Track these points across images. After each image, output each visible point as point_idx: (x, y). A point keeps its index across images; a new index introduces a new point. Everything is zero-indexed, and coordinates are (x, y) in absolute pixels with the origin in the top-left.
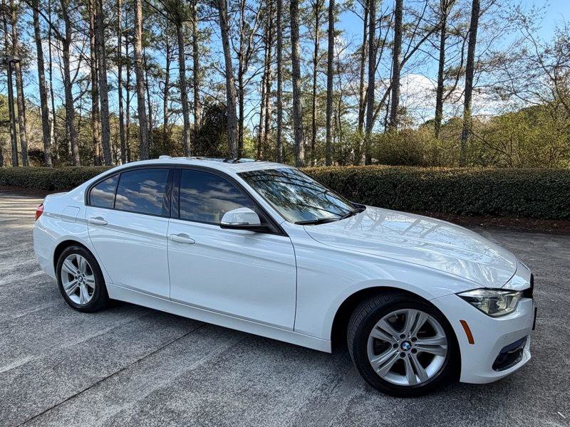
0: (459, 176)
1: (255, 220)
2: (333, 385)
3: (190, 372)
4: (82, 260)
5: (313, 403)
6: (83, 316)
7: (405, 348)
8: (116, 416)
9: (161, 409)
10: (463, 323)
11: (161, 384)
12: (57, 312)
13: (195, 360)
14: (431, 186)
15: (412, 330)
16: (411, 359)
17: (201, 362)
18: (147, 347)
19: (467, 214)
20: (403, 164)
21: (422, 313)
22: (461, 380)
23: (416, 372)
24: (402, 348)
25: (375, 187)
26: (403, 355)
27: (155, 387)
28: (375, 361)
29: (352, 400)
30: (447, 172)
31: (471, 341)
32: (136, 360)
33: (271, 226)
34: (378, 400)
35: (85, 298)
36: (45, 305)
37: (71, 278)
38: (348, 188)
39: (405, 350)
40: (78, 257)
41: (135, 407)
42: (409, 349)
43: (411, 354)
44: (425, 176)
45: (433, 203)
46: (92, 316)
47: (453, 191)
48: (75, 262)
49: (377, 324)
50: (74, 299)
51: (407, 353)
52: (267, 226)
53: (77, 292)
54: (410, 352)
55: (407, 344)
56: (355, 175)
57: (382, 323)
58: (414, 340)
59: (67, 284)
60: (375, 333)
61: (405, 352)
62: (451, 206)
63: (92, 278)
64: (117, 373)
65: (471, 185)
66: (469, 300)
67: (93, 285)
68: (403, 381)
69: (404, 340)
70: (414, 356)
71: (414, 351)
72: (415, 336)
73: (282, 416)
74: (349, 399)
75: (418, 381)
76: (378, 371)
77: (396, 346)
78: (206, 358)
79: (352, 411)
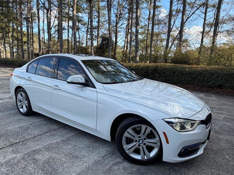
0: (204, 70)
2: (109, 156)
3: (52, 144)
4: (24, 94)
5: (96, 163)
6: (23, 117)
7: (140, 142)
8: (12, 159)
9: (32, 158)
10: (164, 133)
11: (38, 147)
12: (15, 115)
13: (57, 139)
14: (190, 73)
15: (144, 134)
16: (143, 148)
17: (58, 140)
18: (40, 132)
19: (206, 87)
20: (181, 63)
21: (148, 127)
22: (163, 160)
23: (145, 154)
24: (139, 142)
25: (166, 73)
26: (139, 145)
27: (35, 148)
28: (126, 147)
29: (115, 163)
30: (199, 68)
31: (168, 142)
32: (33, 136)
33: (90, 83)
34: (126, 164)
35: (24, 110)
36: (12, 112)
37: (21, 101)
38: (154, 73)
39: (141, 143)
40: (22, 93)
41: (22, 155)
42: (142, 143)
43: (143, 145)
44: (188, 69)
45: (191, 81)
46: (27, 117)
47: (200, 76)
48: (21, 95)
50: (21, 110)
51: (141, 145)
52: (88, 84)
53: (22, 107)
54: (143, 144)
55: (141, 141)
56: (157, 67)
57: (130, 130)
58: (145, 139)
59: (19, 104)
60: (126, 134)
62: (199, 83)
63: (26, 102)
64: (22, 141)
65: (209, 74)
66: (168, 123)
67: (27, 105)
68: (138, 157)
69: (140, 139)
70: (145, 147)
71: (145, 144)
72: (145, 137)
73: (80, 167)
74: (113, 163)
75: (146, 158)
76: (127, 152)
77: (136, 141)
78: (62, 138)
79: (112, 168)
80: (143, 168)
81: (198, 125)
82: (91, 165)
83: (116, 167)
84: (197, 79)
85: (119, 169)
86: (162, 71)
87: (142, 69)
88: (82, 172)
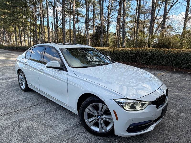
0: (181, 53)
1: (59, 66)
2: (76, 126)
3: (36, 114)
5: (65, 132)
6: (23, 92)
7: (99, 117)
8: (3, 125)
9: (18, 125)
10: (114, 111)
11: (25, 117)
12: (17, 90)
13: (41, 110)
14: (169, 56)
15: (101, 110)
16: (101, 122)
17: (42, 112)
18: (31, 104)
19: (184, 68)
20: (162, 47)
21: (104, 105)
22: (115, 134)
23: (102, 128)
24: (98, 118)
25: (147, 56)
26: (98, 120)
27: (22, 117)
28: (87, 120)
29: (78, 133)
30: (177, 51)
31: (117, 119)
32: (24, 108)
34: (88, 135)
35: (23, 87)
36: (16, 88)
37: (22, 80)
38: (137, 56)
39: (99, 118)
40: (22, 74)
41: (11, 123)
42: (100, 118)
43: (101, 120)
44: (167, 52)
45: (169, 63)
46: (25, 92)
47: (178, 58)
48: (22, 76)
49: (88, 107)
50: (22, 86)
51: (99, 120)
53: (22, 85)
54: (101, 119)
55: (99, 116)
56: (140, 51)
57: (89, 107)
58: (102, 115)
59: (20, 82)
60: (87, 110)
61: (99, 119)
62: (177, 65)
63: (25, 81)
64: (16, 111)
65: (186, 57)
67: (25, 83)
68: (97, 129)
69: (98, 114)
70: (102, 121)
71: (102, 119)
72: (103, 114)
73: (50, 134)
74: (77, 133)
75: (103, 131)
76: (88, 124)
77: (95, 116)
78: (45, 110)
79: (75, 137)
80: (100, 139)
81: (148, 105)
82: (59, 133)
83: (78, 137)
84: (174, 61)
85: (80, 138)
86: (144, 54)
87: (127, 53)
88: (50, 139)
